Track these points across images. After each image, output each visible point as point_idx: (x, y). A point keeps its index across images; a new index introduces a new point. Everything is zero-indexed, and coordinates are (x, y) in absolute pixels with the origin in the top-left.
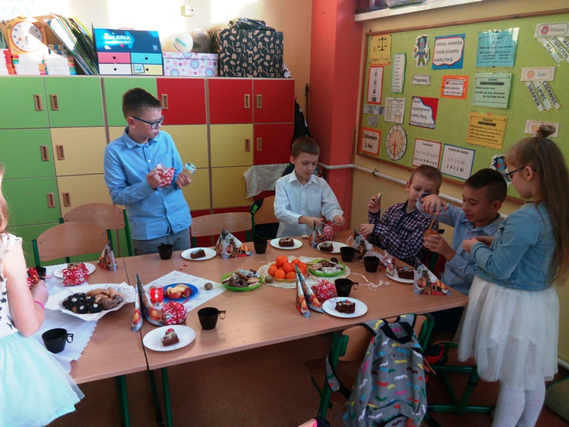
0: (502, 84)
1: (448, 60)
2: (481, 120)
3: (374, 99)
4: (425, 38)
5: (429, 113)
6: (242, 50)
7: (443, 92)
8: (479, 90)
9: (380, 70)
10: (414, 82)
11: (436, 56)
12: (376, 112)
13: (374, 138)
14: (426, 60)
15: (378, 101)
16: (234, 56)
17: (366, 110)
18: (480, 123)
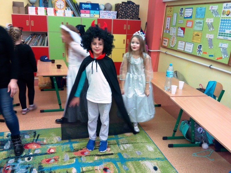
0: (201, 23)
1: (188, 15)
2: (196, 34)
5: (182, 32)
6: (126, 11)
7: (186, 25)
8: (196, 25)
9: (169, 18)
10: (179, 22)
11: (185, 14)
12: (167, 32)
13: (166, 41)
14: (182, 15)
15: (168, 28)
16: (123, 12)
18: (195, 35)
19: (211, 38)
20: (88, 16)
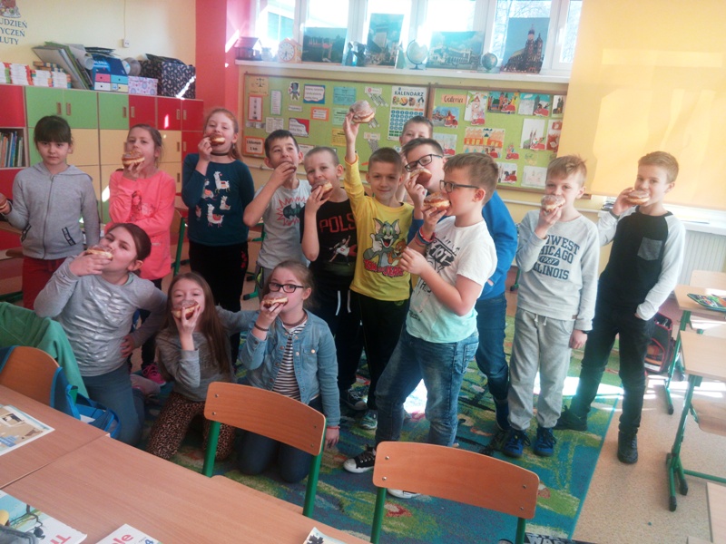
1: (314, 98)
3: (256, 118)
4: (297, 84)
5: (303, 128)
7: (312, 116)
8: (335, 116)
9: (259, 100)
10: (290, 109)
11: (306, 95)
12: (258, 126)
13: (259, 143)
14: (298, 97)
15: (259, 118)
17: (247, 124)
18: (339, 134)
19: (375, 139)
20: (107, 87)
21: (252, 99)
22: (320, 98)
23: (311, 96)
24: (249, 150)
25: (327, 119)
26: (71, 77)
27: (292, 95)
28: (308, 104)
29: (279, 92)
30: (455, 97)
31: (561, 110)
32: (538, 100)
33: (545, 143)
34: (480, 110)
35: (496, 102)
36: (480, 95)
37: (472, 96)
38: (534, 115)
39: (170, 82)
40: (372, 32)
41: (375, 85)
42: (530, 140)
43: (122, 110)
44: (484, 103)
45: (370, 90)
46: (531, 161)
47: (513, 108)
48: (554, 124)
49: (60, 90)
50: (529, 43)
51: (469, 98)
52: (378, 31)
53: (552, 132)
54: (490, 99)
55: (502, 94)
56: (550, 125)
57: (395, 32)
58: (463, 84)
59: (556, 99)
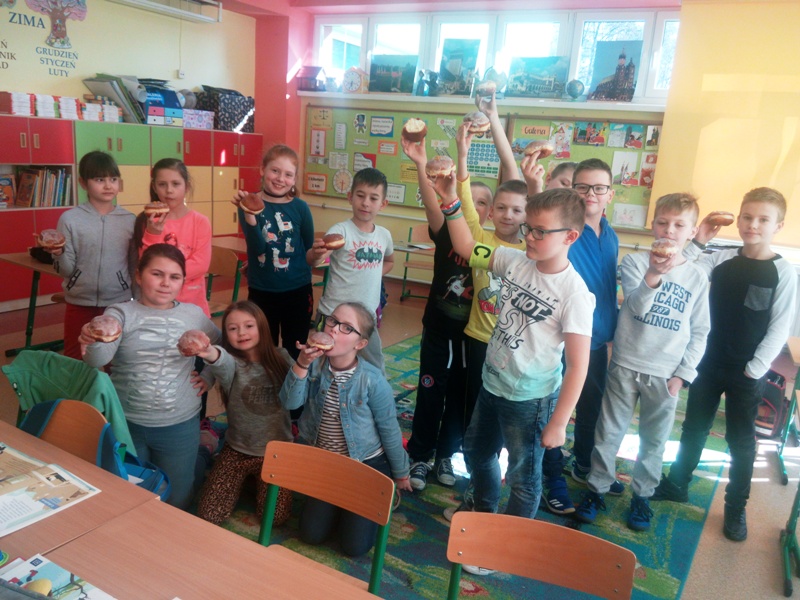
1: (382, 131)
2: (409, 167)
3: (318, 153)
4: (363, 116)
7: (379, 150)
9: (322, 133)
10: (355, 143)
11: (373, 128)
12: (321, 162)
13: (322, 180)
14: (364, 130)
15: (322, 153)
17: (309, 160)
18: (408, 169)
20: (160, 120)
21: (315, 133)
22: (388, 130)
23: (378, 129)
24: (310, 188)
25: (395, 154)
26: (123, 111)
27: (357, 128)
28: (374, 138)
29: (344, 126)
30: (537, 128)
31: (656, 141)
32: (629, 130)
33: (638, 178)
34: (564, 141)
35: (583, 133)
36: (565, 125)
37: (555, 127)
38: (625, 147)
39: (227, 115)
40: (446, 58)
41: (449, 116)
42: (621, 175)
43: (175, 145)
44: (569, 135)
45: (442, 122)
46: (622, 198)
47: (602, 140)
48: (648, 157)
49: (111, 124)
50: (619, 68)
51: (552, 129)
52: (452, 57)
53: (646, 166)
54: (576, 130)
55: (590, 124)
56: (644, 159)
57: (470, 59)
58: (546, 114)
59: (650, 129)
